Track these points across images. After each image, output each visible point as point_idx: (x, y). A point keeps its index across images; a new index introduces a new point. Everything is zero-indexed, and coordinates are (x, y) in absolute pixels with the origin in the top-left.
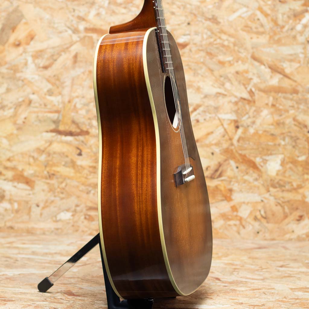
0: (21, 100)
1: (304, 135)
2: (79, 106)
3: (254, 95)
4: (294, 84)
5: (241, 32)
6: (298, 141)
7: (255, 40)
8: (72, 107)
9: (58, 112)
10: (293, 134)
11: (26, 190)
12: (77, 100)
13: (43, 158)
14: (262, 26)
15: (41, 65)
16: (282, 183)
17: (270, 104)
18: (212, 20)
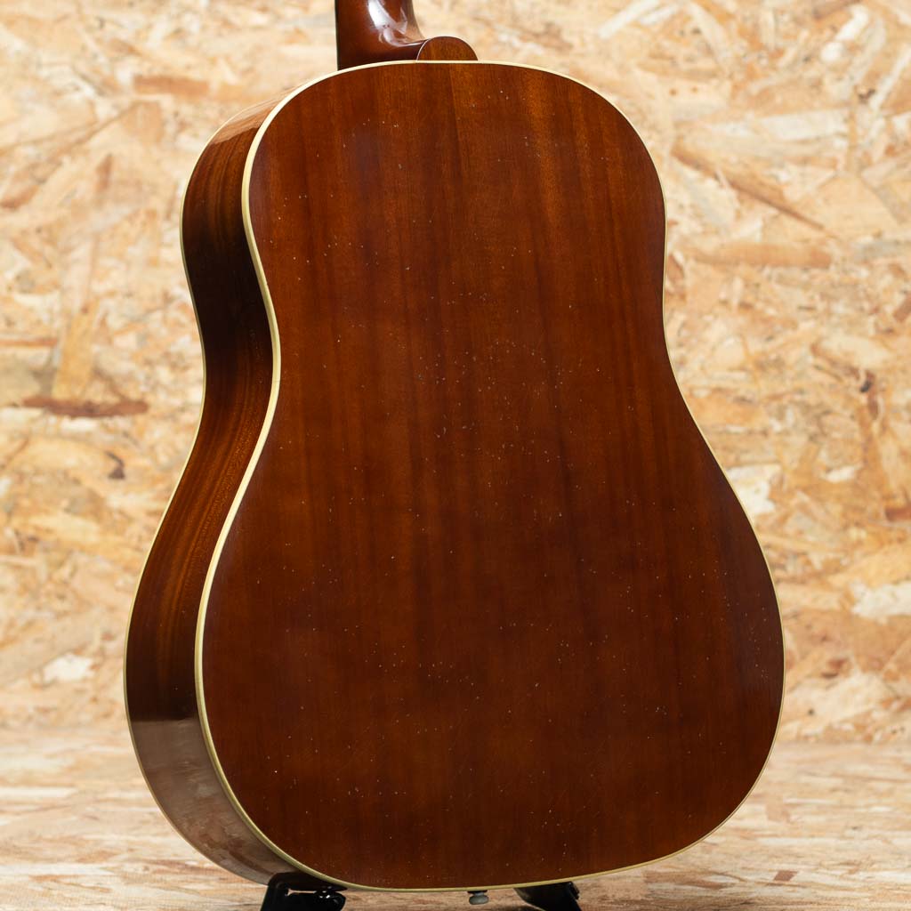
1: (849, 399)
2: (115, 322)
3: (683, 275)
4: (814, 235)
5: (638, 73)
6: (828, 420)
7: (685, 99)
8: (95, 327)
9: (48, 342)
10: (811, 399)
12: (110, 303)
13: (2, 487)
14: (709, 51)
16: (772, 555)
17: (735, 302)
18: (545, 39)
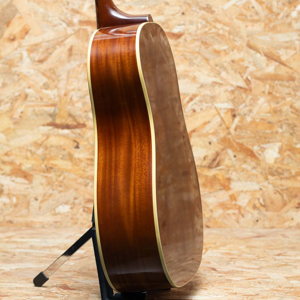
0: (17, 94)
2: (75, 99)
3: (251, 84)
4: (290, 71)
5: (236, 20)
6: (296, 128)
7: (250, 28)
8: (69, 100)
9: (54, 105)
10: (290, 122)
11: (24, 184)
12: (73, 93)
13: (40, 151)
14: (257, 13)
15: (37, 59)
16: (280, 171)
17: (267, 92)
18: (206, 10)
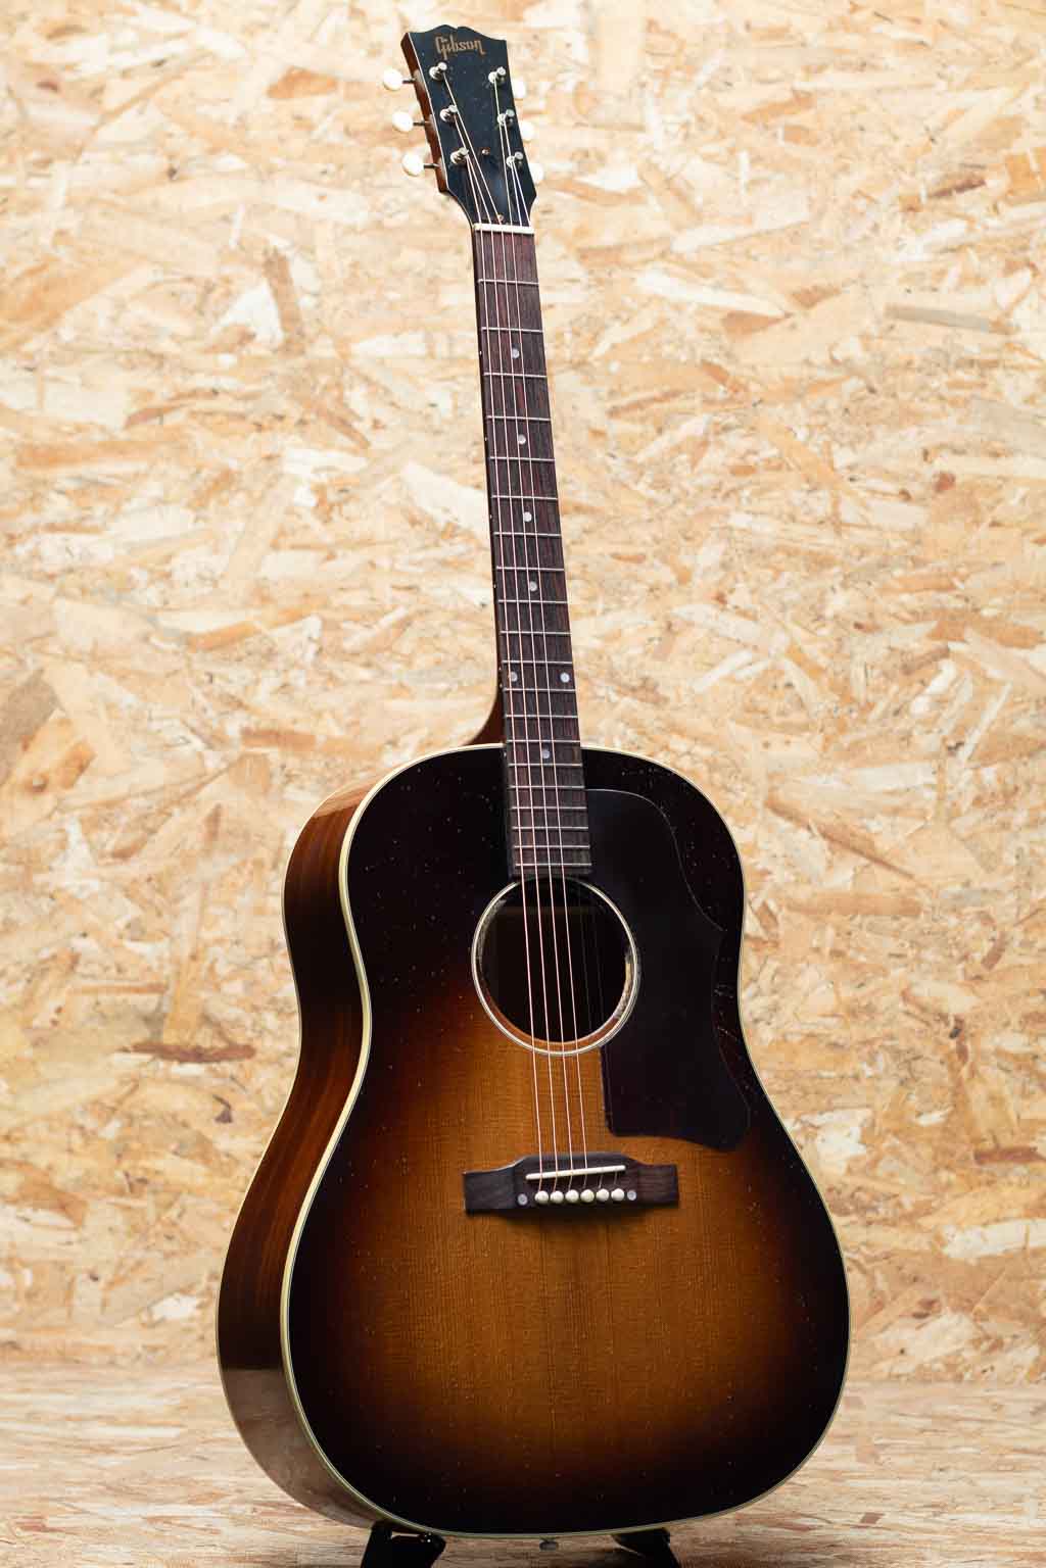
0: (46, 954)
1: (939, 1044)
2: (222, 969)
3: (776, 923)
4: (904, 884)
5: (732, 726)
6: (918, 1065)
7: (778, 751)
8: (203, 973)
9: (158, 988)
10: (902, 1045)
11: (59, 1229)
12: (216, 950)
13: (112, 1130)
14: (801, 704)
15: (109, 848)
16: (864, 1197)
17: (827, 950)
18: (641, 694)
